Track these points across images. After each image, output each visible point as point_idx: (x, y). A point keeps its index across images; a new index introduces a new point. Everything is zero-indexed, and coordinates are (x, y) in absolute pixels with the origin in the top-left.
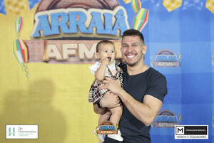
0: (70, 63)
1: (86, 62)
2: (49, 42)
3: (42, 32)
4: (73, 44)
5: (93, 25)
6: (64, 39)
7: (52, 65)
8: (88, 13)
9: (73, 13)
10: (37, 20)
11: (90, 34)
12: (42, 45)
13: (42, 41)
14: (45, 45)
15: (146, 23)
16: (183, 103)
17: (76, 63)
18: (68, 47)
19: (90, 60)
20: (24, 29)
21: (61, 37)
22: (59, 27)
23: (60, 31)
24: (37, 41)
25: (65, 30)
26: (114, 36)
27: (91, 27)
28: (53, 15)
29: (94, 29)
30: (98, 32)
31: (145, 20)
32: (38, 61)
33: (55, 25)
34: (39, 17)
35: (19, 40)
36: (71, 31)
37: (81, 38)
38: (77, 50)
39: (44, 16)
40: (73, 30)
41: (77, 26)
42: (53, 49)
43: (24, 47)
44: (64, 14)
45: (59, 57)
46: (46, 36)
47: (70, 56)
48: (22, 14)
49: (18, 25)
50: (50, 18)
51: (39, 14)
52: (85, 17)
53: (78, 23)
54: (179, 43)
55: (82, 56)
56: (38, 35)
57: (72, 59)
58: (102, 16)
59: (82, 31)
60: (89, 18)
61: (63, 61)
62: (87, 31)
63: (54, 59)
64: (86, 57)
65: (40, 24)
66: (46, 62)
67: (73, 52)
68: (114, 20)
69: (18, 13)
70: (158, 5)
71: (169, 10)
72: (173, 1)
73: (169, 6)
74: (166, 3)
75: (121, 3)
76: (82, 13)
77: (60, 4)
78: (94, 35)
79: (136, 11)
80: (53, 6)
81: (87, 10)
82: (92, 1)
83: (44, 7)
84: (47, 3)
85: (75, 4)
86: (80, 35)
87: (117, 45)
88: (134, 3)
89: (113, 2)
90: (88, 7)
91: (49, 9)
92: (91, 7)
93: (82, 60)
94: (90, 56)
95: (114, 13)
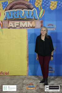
0: (17, 28)
2: (10, 21)
3: (7, 18)
4: (18, 22)
5: (25, 15)
6: (15, 20)
7: (11, 29)
8: (23, 11)
9: (18, 11)
12: (7, 22)
13: (7, 21)
14: (8, 22)
15: (44, 14)
16: (56, 43)
17: (19, 28)
18: (16, 23)
19: (24, 28)
22: (13, 16)
23: (13, 17)
24: (6, 21)
25: (15, 17)
26: (32, 19)
28: (11, 12)
29: (25, 17)
32: (6, 28)
33: (11, 15)
34: (6, 12)
36: (17, 17)
38: (19, 24)
39: (8, 12)
41: (19, 15)
42: (11, 24)
44: (15, 11)
45: (13, 27)
46: (9, 19)
47: (17, 26)
50: (10, 13)
51: (6, 11)
52: (22, 12)
53: (20, 15)
54: (55, 22)
55: (21, 26)
56: (6, 19)
57: (18, 27)
60: (23, 12)
61: (14, 28)
62: (23, 17)
63: (11, 27)
64: (22, 27)
65: (6, 15)
66: (9, 28)
67: (18, 25)
68: (32, 13)
70: (48, 8)
71: (52, 10)
72: (53, 6)
73: (52, 8)
74: (51, 7)
75: (35, 7)
76: (21, 11)
77: (13, 7)
78: (25, 19)
79: (40, 10)
80: (11, 8)
81: (23, 10)
82: (24, 6)
83: (8, 9)
84: (9, 7)
85: (19, 8)
86: (20, 19)
87: (33, 22)
88: (39, 7)
89: (32, 7)
90: (23, 9)
91: (9, 10)
92: (24, 9)
93: (21, 28)
94: (24, 26)
95: (32, 11)
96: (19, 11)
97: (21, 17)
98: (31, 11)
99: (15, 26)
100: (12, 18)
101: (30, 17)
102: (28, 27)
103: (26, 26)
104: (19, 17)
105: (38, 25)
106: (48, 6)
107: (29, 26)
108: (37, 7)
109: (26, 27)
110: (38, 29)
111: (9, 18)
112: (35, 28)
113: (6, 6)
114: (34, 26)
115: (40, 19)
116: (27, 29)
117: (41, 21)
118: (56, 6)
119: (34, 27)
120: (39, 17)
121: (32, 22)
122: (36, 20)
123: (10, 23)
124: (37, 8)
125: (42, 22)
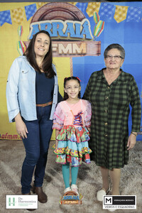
4: (55, 44)
5: (68, 31)
8: (65, 23)
9: (55, 23)
10: (32, 28)
19: (65, 54)
20: (23, 34)
26: (81, 39)
29: (69, 34)
34: (33, 26)
35: (20, 42)
36: (53, 35)
37: (60, 40)
38: (57, 48)
39: (36, 25)
43: (24, 46)
44: (49, 23)
47: (53, 52)
48: (22, 24)
49: (20, 31)
50: (40, 26)
51: (33, 24)
52: (63, 26)
53: (58, 30)
54: (123, 44)
55: (60, 52)
57: (54, 54)
62: (64, 36)
64: (63, 53)
67: (55, 49)
68: (81, 28)
69: (19, 23)
70: (111, 18)
71: (118, 22)
72: (120, 16)
73: (117, 19)
74: (116, 17)
75: (87, 16)
76: (60, 23)
77: (46, 17)
79: (96, 22)
80: (42, 18)
81: (64, 21)
82: (67, 15)
83: (36, 20)
84: (37, 17)
85: (56, 17)
86: (59, 38)
87: (83, 45)
88: (95, 17)
89: (81, 16)
90: (65, 19)
91: (39, 21)
92: (67, 19)
93: (60, 55)
95: (82, 23)
97: (61, 34)
101: (78, 36)
102: (74, 54)
103: (70, 52)
105: (91, 49)
106: (110, 15)
107: (74, 52)
108: (91, 16)
109: (71, 54)
110: (91, 57)
112: (86, 56)
113: (33, 14)
114: (84, 52)
115: (95, 39)
117: (97, 42)
118: (125, 15)
119: (85, 54)
120: (93, 35)
121: (80, 44)
122: (89, 41)
124: (91, 19)
125: (98, 45)
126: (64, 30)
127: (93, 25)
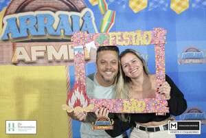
0: (39, 65)
1: (55, 63)
2: (18, 44)
3: (10, 35)
5: (61, 27)
7: (21, 67)
8: (56, 15)
9: (41, 15)
10: (6, 23)
11: (59, 36)
12: (11, 48)
13: (10, 43)
14: (14, 47)
15: (113, 24)
17: (45, 64)
19: (58, 62)
21: (29, 39)
22: (28, 29)
23: (28, 33)
25: (33, 32)
27: (59, 29)
28: (21, 18)
29: (62, 31)
30: (66, 34)
31: (112, 22)
33: (23, 27)
34: (7, 20)
36: (39, 33)
37: (49, 40)
38: (46, 52)
39: (13, 19)
40: (41, 32)
41: (45, 28)
42: (21, 51)
44: (32, 16)
45: (28, 59)
46: (15, 39)
47: (39, 58)
50: (18, 21)
51: (7, 17)
52: (54, 20)
53: (47, 26)
55: (50, 58)
56: (6, 38)
57: (41, 61)
58: (69, 18)
59: (50, 33)
60: (57, 20)
61: (32, 63)
62: (55, 33)
63: (23, 61)
64: (54, 59)
65: (9, 28)
66: (15, 64)
67: (42, 54)
68: (81, 21)
70: (124, 6)
71: (135, 11)
72: (138, 3)
73: (134, 8)
74: (132, 4)
75: (88, 5)
76: (49, 15)
77: (28, 6)
78: (62, 37)
80: (21, 9)
82: (60, 4)
83: (13, 11)
84: (15, 6)
85: (43, 6)
86: (47, 37)
88: (100, 5)
89: (80, 4)
90: (56, 9)
91: (17, 12)
92: (59, 10)
93: (50, 62)
94: (58, 57)
95: (81, 15)
96: (45, 15)
97: (51, 31)
98: (79, 17)
99: (34, 59)
100: (26, 35)
103: (66, 58)
104: (43, 33)
106: (123, 3)
107: (72, 57)
108: (95, 4)
109: (66, 61)
111: (17, 35)
112: (89, 63)
113: (9, 3)
114: (87, 57)
116: (69, 64)
119: (88, 60)
120: (99, 31)
123: (18, 50)
126: (55, 26)
127: (99, 17)
